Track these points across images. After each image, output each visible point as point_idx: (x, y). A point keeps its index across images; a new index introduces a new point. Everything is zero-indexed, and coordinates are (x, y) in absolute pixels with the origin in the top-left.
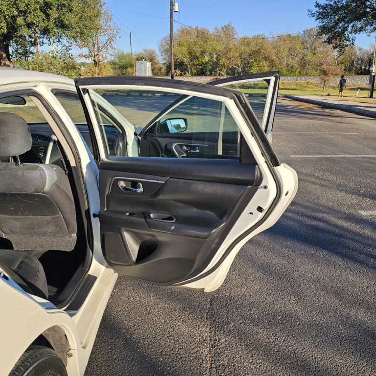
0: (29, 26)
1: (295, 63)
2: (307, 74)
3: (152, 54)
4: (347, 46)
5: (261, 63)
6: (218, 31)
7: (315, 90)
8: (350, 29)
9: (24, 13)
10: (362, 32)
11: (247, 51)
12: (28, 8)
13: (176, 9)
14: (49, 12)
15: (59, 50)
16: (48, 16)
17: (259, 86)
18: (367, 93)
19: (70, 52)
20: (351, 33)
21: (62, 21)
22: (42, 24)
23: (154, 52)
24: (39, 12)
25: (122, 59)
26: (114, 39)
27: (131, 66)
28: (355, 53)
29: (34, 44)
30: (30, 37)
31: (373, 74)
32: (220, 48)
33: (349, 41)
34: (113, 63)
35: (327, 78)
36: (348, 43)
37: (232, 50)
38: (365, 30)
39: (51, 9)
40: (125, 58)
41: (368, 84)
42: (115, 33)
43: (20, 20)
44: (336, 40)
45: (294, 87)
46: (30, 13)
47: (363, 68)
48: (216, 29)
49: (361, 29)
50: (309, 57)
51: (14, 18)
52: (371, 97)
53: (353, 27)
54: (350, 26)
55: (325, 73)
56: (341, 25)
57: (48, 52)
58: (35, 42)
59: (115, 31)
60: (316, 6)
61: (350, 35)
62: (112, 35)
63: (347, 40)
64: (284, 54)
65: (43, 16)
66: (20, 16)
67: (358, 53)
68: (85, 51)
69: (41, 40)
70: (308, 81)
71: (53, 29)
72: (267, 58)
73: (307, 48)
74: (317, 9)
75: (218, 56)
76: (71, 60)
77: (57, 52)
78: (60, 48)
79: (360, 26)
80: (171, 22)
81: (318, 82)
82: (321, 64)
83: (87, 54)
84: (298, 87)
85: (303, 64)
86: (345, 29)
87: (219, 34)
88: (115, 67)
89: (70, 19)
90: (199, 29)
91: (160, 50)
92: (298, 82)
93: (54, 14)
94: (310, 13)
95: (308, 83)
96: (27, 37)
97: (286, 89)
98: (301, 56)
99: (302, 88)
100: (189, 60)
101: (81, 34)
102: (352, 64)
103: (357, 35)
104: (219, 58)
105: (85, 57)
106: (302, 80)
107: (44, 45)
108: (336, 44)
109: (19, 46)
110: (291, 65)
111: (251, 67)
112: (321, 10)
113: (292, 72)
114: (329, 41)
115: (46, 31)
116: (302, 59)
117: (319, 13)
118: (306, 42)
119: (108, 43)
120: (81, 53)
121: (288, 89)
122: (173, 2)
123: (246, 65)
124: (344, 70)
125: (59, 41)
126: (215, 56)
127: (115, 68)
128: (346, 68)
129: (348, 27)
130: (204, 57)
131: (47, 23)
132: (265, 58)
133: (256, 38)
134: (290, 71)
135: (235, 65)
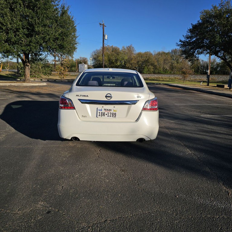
1: (167, 67)
2: (174, 74)
4: (195, 60)
5: (149, 67)
6: (125, 49)
7: (179, 82)
8: (196, 52)
10: (202, 54)
11: (141, 60)
13: (106, 38)
17: (149, 79)
18: (206, 84)
20: (197, 54)
23: (86, 59)
28: (200, 63)
31: (208, 74)
32: (126, 58)
33: (196, 58)
35: (185, 76)
36: (195, 59)
37: (133, 59)
38: (203, 53)
41: (206, 79)
44: (190, 57)
45: (168, 80)
47: (204, 71)
48: (123, 47)
49: (202, 53)
50: (175, 64)
52: (208, 85)
53: (197, 51)
54: (196, 51)
55: (184, 73)
56: (192, 50)
60: (180, 41)
61: (196, 55)
63: (195, 58)
64: (162, 62)
67: (201, 63)
70: (175, 77)
72: (152, 65)
73: (174, 60)
74: (180, 43)
75: (125, 62)
79: (201, 51)
81: (181, 77)
82: (182, 69)
84: (170, 80)
85: (172, 68)
86: (194, 52)
87: (125, 50)
90: (113, 47)
92: (170, 77)
94: (177, 44)
95: (175, 78)
97: (164, 81)
98: (170, 63)
99: (172, 80)
100: (109, 64)
102: (198, 68)
103: (200, 55)
104: (126, 63)
106: (172, 77)
108: (190, 59)
110: (166, 68)
111: (143, 69)
112: (182, 43)
113: (166, 72)
114: (186, 58)
116: (171, 65)
117: (182, 45)
118: (173, 56)
121: (165, 81)
122: (105, 34)
123: (141, 68)
124: (194, 72)
126: (123, 62)
128: (195, 70)
129: (195, 51)
130: (117, 63)
132: (151, 64)
133: (146, 53)
134: (165, 72)
135: (135, 67)
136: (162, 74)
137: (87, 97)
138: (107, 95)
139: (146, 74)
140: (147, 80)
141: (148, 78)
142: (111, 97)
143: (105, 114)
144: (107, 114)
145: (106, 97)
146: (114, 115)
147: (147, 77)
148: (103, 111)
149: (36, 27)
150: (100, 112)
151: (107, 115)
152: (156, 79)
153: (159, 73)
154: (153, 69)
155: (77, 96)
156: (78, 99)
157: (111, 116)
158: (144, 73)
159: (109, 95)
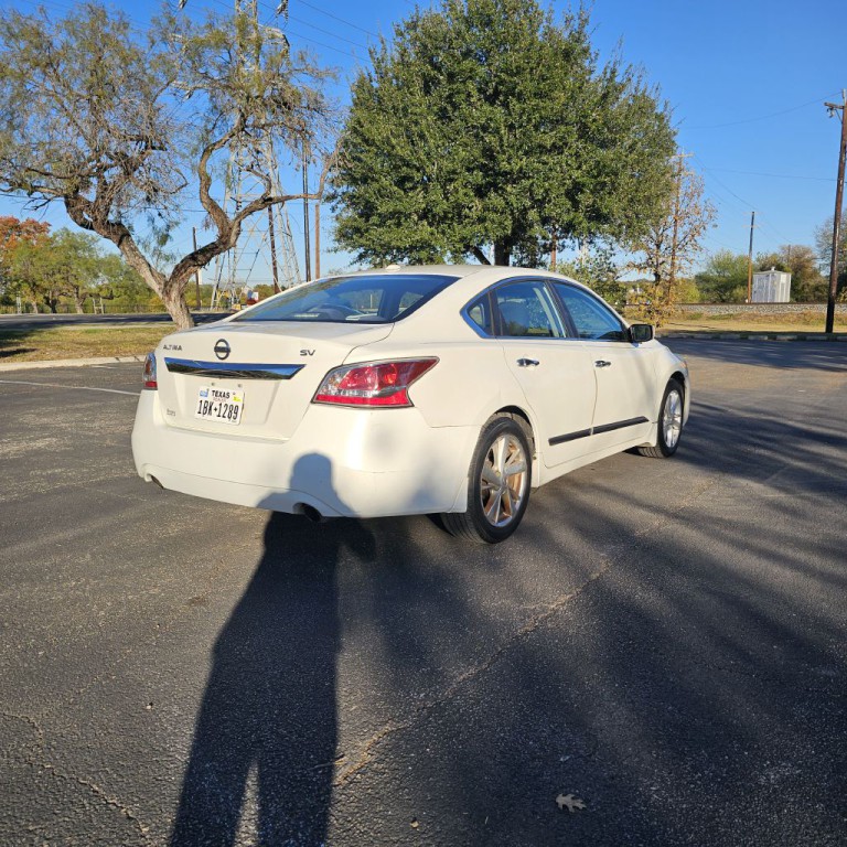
0: (545, 221)
3: (803, 255)
9: (540, 204)
12: (548, 195)
14: (580, 197)
15: (592, 256)
16: (576, 204)
19: (612, 259)
21: (598, 209)
22: (566, 218)
24: (564, 198)
25: (725, 269)
26: (702, 229)
27: (745, 283)
29: (549, 249)
30: (544, 238)
34: (701, 279)
39: (582, 192)
40: (734, 265)
42: (704, 219)
43: (533, 215)
46: (550, 201)
51: (525, 211)
57: (570, 262)
58: (551, 245)
59: (706, 213)
62: (698, 223)
65: (569, 204)
66: (533, 208)
68: (640, 256)
69: (561, 242)
71: (580, 223)
76: (611, 274)
77: (588, 262)
78: (593, 253)
80: (839, 185)
83: (644, 261)
88: (708, 286)
89: (613, 205)
91: (819, 246)
93: (585, 199)
96: (540, 237)
101: (629, 227)
105: (639, 267)
107: (566, 249)
109: (524, 255)
115: (569, 228)
119: (687, 240)
120: (632, 260)
125: (591, 242)
127: (708, 290)
131: (572, 214)
137: (180, 351)
138: (219, 345)
142: (227, 350)
143: (213, 408)
144: (218, 407)
145: (217, 349)
146: (233, 412)
148: (210, 398)
149: (501, 157)
150: (204, 400)
151: (217, 413)
157: (226, 415)
159: (222, 345)
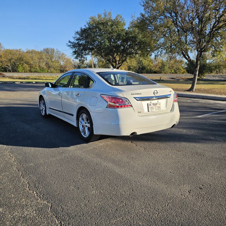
1: (43, 65)
5: (24, 65)
20: (85, 55)
33: (85, 58)
38: (89, 54)
50: (51, 63)
60: (69, 42)
64: (37, 61)
67: (72, 62)
72: (27, 63)
85: (49, 66)
94: (67, 45)
110: (42, 67)
111: (17, 67)
112: (72, 44)
114: (77, 58)
116: (47, 64)
123: (14, 66)
134: (42, 70)
135: (6, 65)
136: (39, 72)
137: (140, 94)
139: (21, 72)
140: (29, 79)
141: (29, 77)
144: (155, 108)
145: (154, 93)
146: (159, 108)
147: (27, 76)
150: (150, 106)
152: (37, 78)
153: (36, 72)
154: (29, 67)
155: (132, 94)
156: (134, 97)
158: (19, 72)
